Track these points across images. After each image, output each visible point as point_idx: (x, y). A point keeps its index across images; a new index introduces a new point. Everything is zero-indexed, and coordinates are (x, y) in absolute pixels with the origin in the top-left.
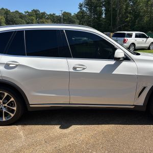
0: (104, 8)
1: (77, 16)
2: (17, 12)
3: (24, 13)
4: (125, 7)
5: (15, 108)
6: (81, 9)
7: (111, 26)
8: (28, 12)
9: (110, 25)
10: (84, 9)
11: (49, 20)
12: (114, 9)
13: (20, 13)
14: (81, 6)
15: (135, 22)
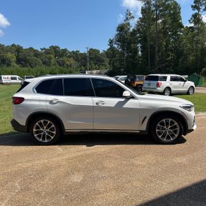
0: (139, 45)
1: (107, 53)
2: (31, 48)
3: (40, 51)
4: (164, 43)
5: (55, 133)
6: (111, 46)
7: (149, 67)
8: (45, 49)
9: (147, 65)
10: (116, 46)
11: (72, 59)
12: (151, 46)
13: (35, 51)
14: (111, 42)
15: (178, 62)
